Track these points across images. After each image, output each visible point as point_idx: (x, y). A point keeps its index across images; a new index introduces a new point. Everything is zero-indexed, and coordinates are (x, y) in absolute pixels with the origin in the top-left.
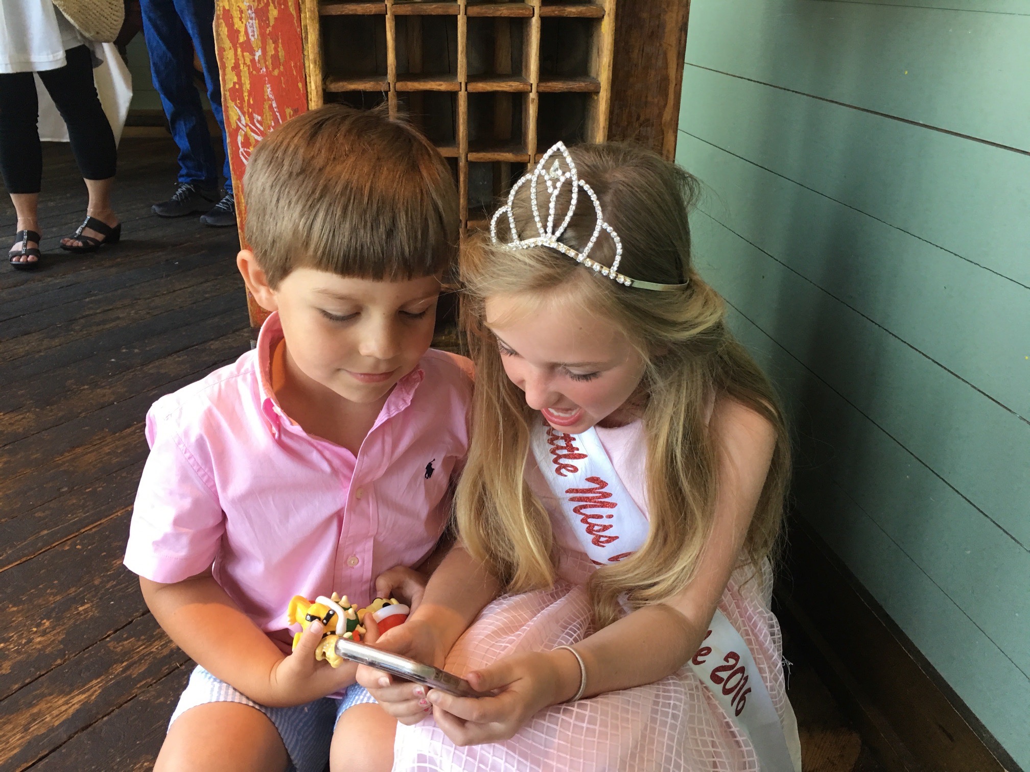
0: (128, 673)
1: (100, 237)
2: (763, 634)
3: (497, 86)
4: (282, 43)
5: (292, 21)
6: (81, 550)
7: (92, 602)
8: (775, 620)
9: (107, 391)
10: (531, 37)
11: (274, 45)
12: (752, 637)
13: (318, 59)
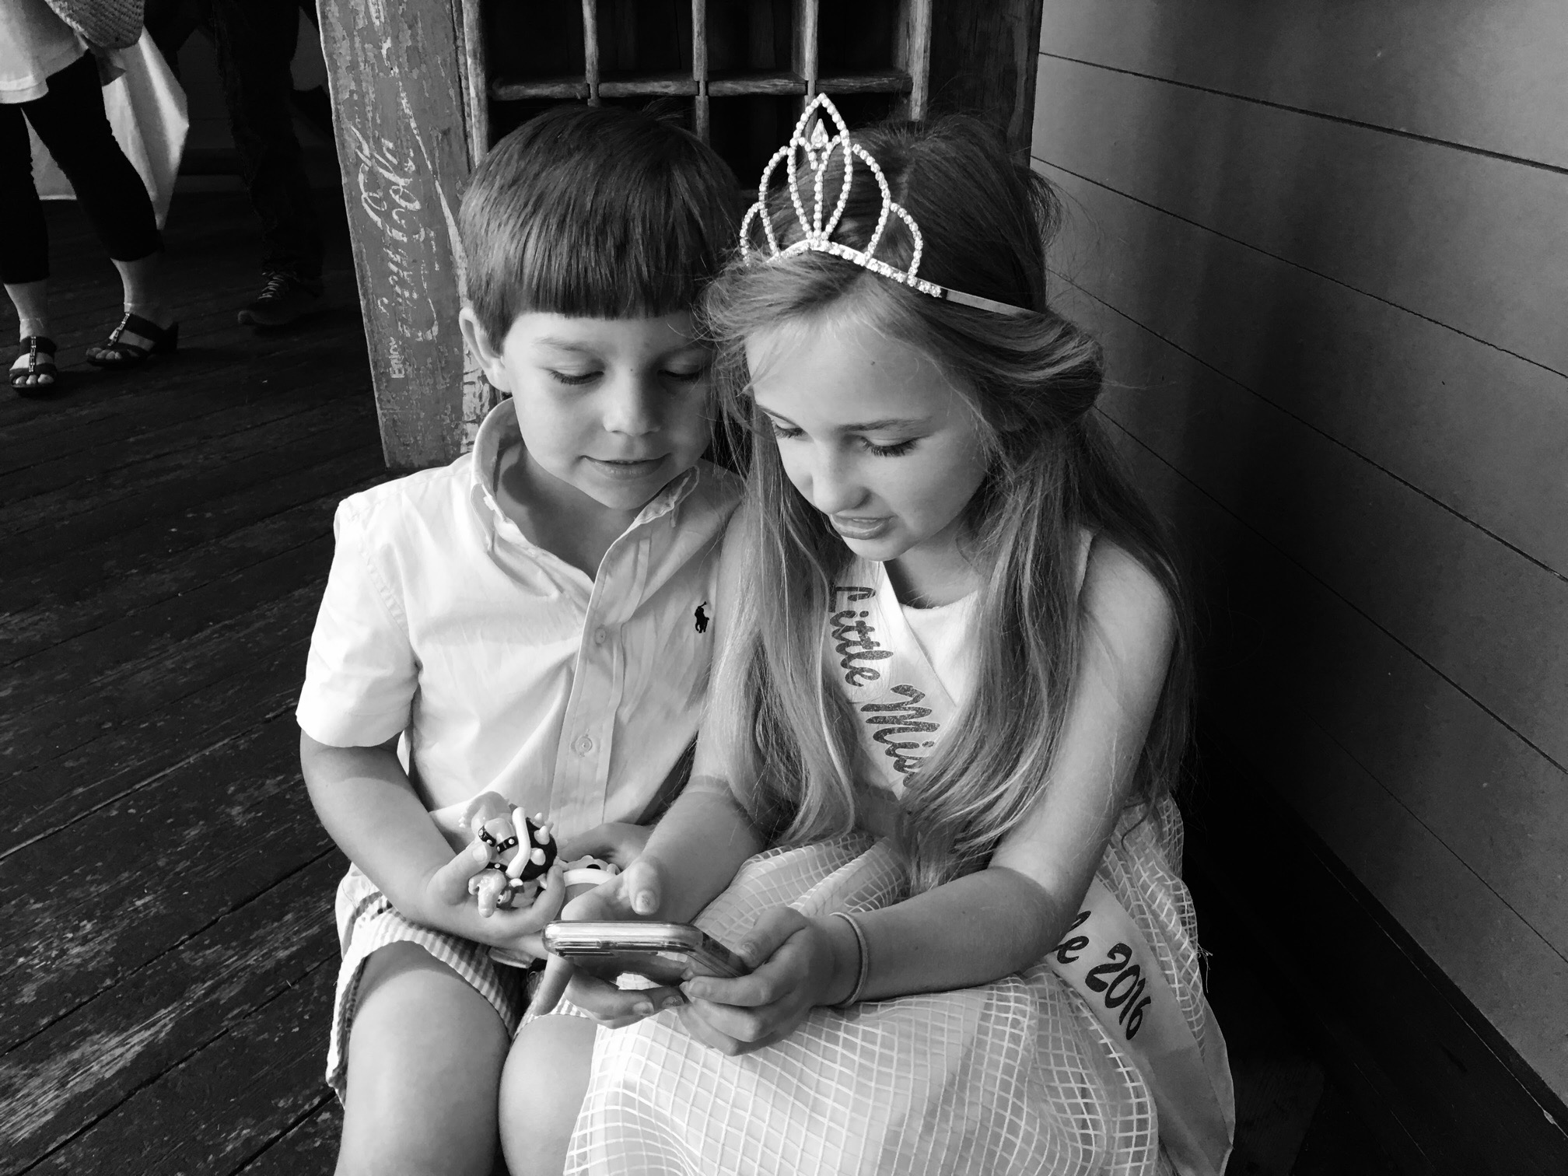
0: (215, 996)
1: (146, 344)
2: (1165, 912)
3: (754, 86)
4: (423, 28)
6: (135, 815)
7: (155, 892)
8: (1184, 891)
9: (166, 577)
10: (803, 9)
11: (410, 31)
12: (1148, 916)
13: (479, 50)
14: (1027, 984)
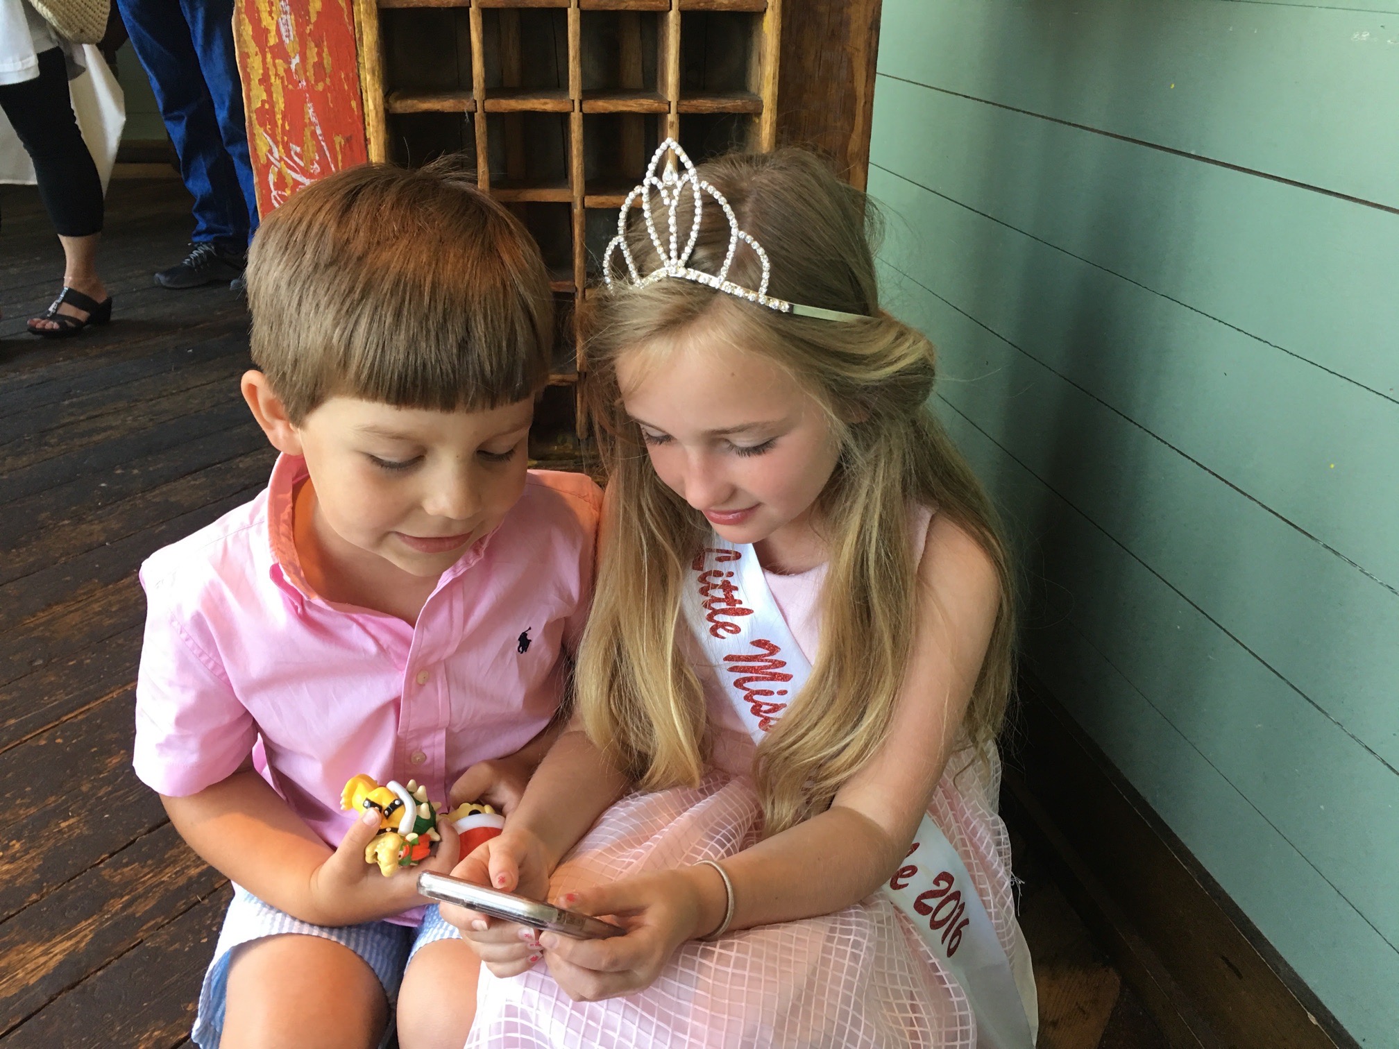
0: (130, 910)
1: (83, 315)
2: (985, 844)
3: (623, 105)
4: (329, 48)
5: (342, 16)
6: (63, 744)
7: (79, 815)
8: (1002, 825)
9: (97, 527)
10: (668, 38)
11: (316, 49)
12: (970, 848)
13: (377, 68)
14: (866, 909)
